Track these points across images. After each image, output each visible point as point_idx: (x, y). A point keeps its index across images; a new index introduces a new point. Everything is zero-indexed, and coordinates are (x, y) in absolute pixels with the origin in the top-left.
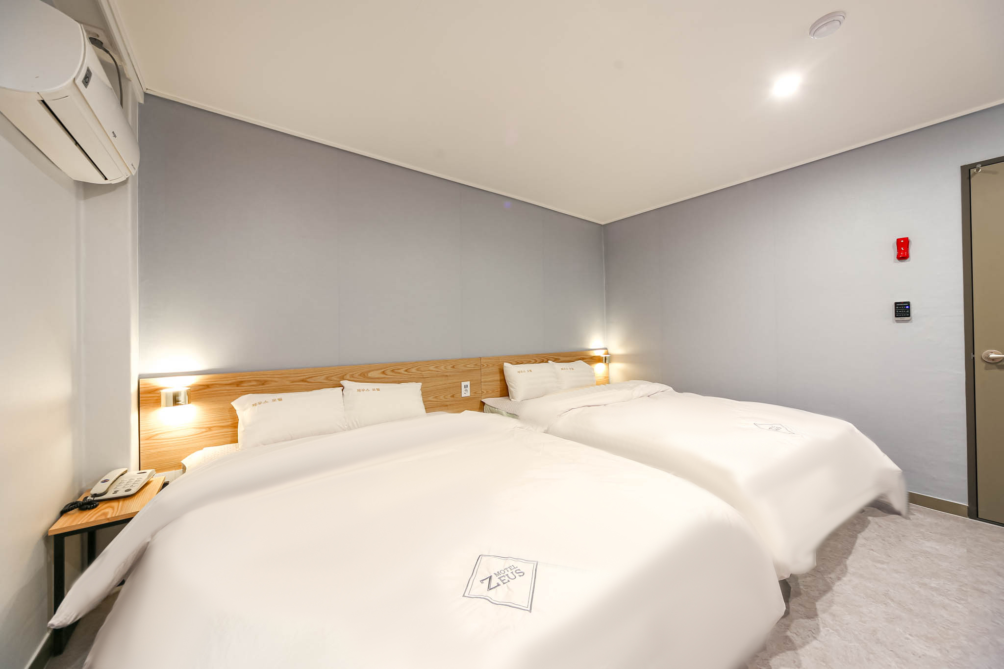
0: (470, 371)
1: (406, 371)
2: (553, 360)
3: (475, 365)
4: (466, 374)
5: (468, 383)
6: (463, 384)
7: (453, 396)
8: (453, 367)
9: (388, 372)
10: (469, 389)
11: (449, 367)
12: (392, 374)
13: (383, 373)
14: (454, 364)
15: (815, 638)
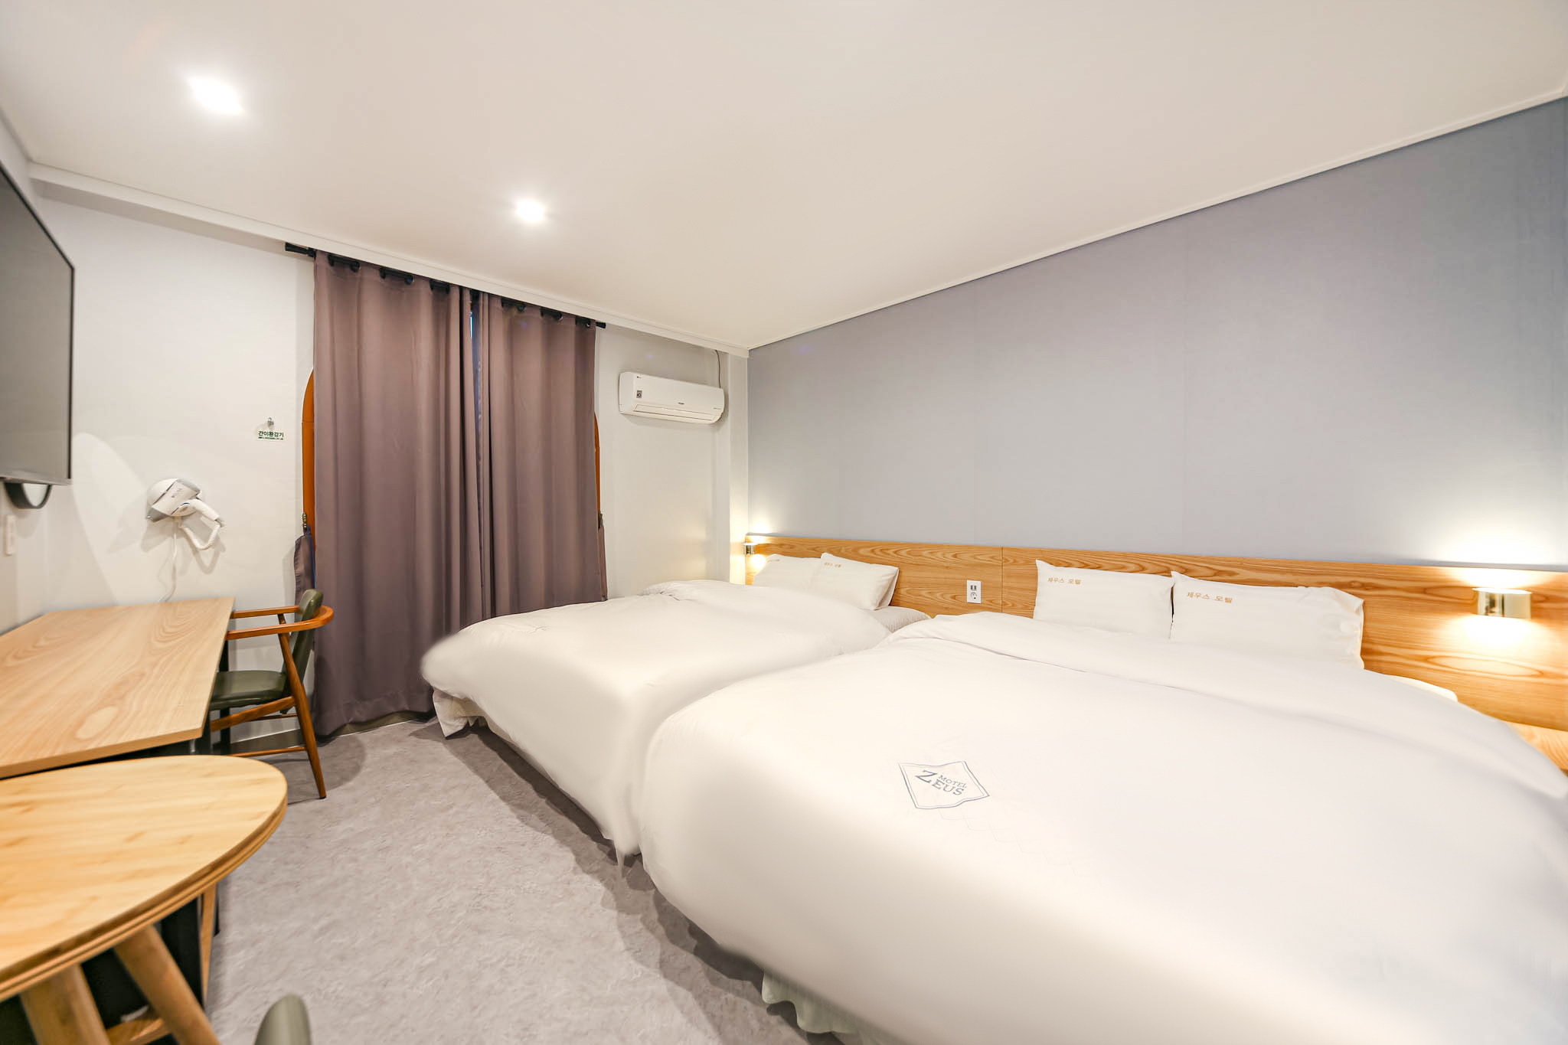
0: (982, 565)
1: (895, 552)
2: (1181, 570)
3: (992, 557)
4: (976, 569)
5: (978, 584)
6: (969, 583)
7: (954, 597)
8: (955, 556)
9: (877, 551)
10: (979, 591)
11: (949, 556)
12: (879, 553)
13: (873, 551)
14: (957, 551)
15: (628, 949)
